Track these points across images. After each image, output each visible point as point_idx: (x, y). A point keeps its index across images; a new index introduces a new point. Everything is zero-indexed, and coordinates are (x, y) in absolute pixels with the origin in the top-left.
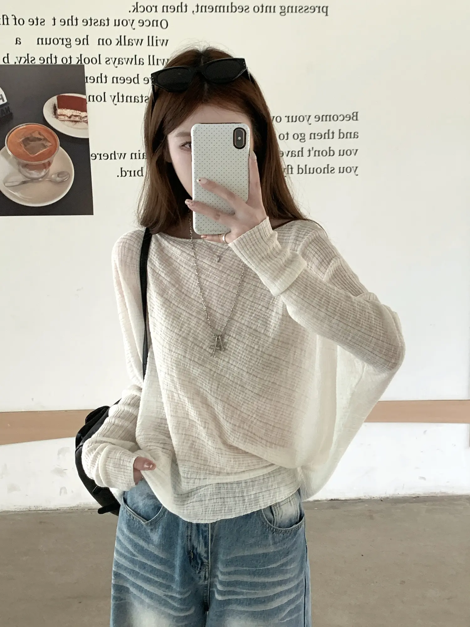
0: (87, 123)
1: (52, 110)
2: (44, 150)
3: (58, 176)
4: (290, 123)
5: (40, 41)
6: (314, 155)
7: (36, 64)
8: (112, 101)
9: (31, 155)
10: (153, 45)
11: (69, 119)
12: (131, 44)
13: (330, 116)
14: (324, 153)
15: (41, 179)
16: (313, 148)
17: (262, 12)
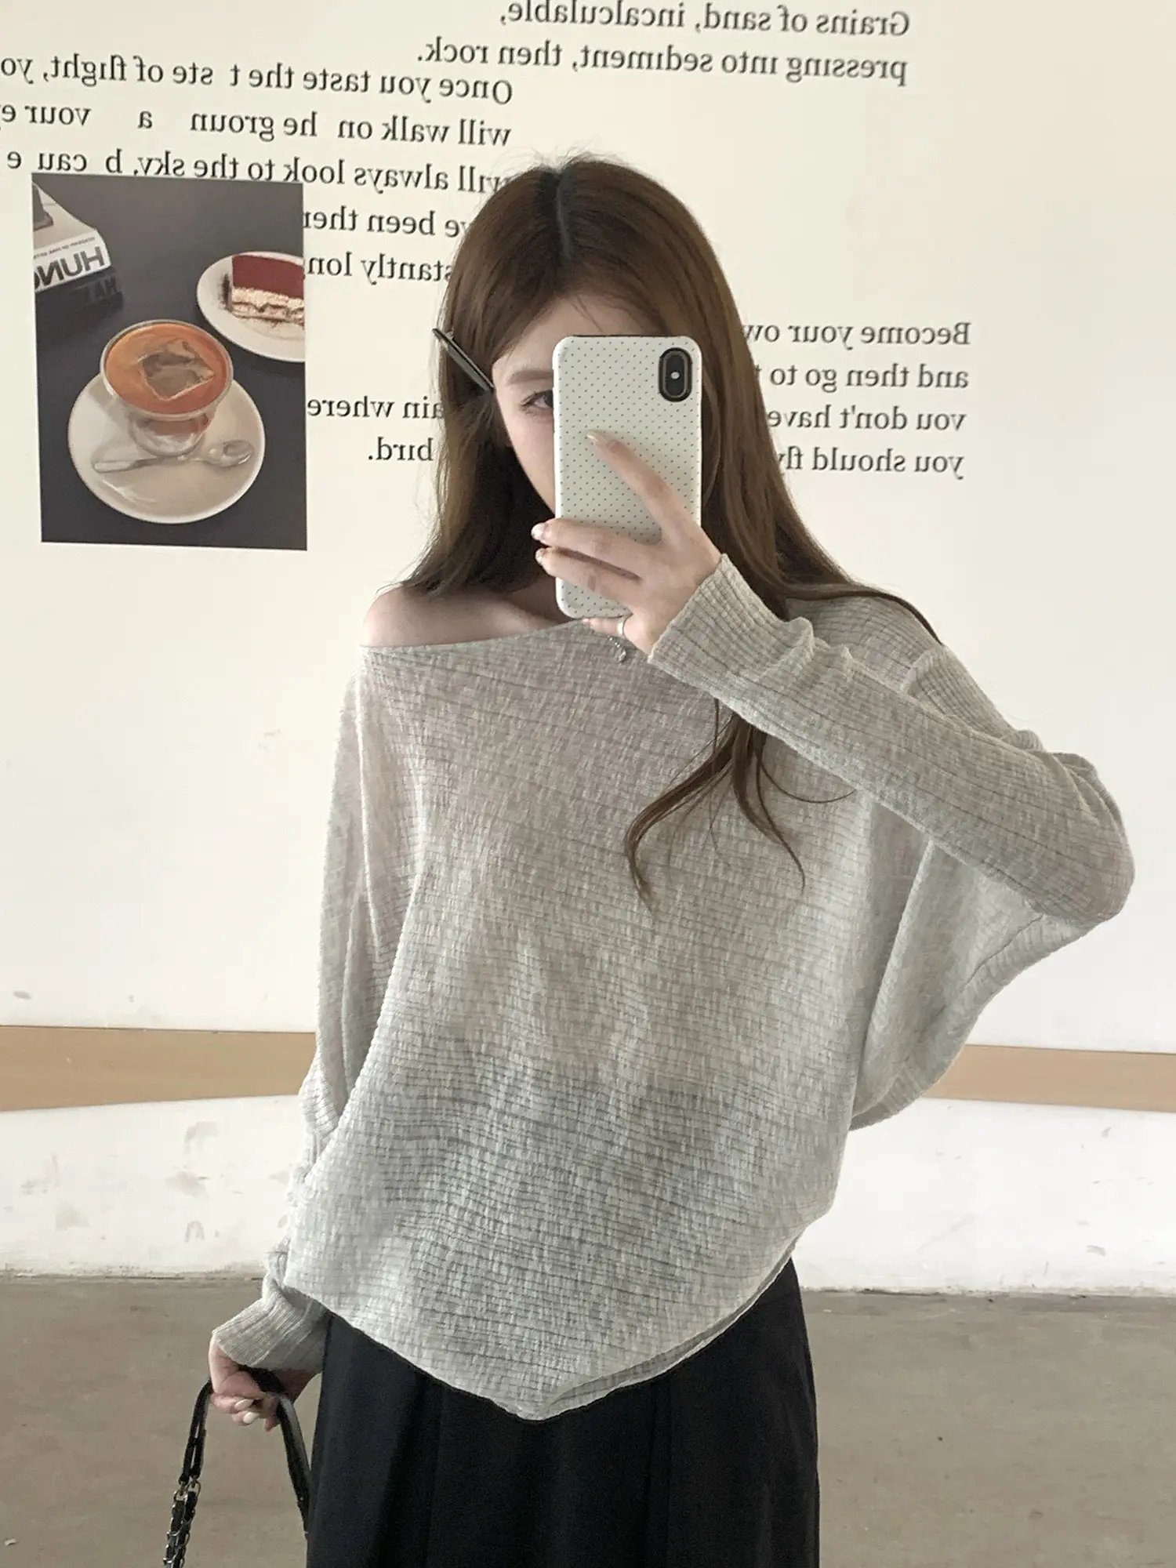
0: (303, 324)
1: (220, 290)
2: (195, 386)
3: (225, 451)
4: (801, 344)
5: (199, 122)
6: (855, 424)
7: (186, 176)
8: (365, 276)
9: (161, 399)
10: (471, 142)
11: (259, 314)
12: (418, 137)
13: (900, 330)
14: (882, 421)
15: (182, 458)
16: (854, 407)
17: (743, 71)
